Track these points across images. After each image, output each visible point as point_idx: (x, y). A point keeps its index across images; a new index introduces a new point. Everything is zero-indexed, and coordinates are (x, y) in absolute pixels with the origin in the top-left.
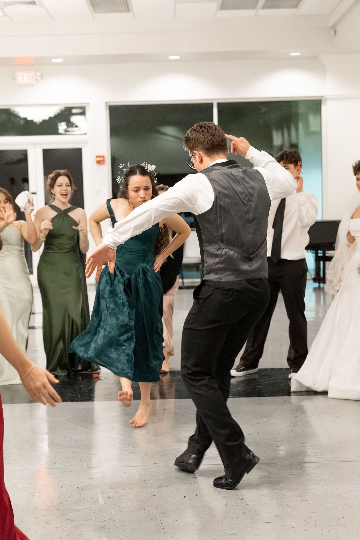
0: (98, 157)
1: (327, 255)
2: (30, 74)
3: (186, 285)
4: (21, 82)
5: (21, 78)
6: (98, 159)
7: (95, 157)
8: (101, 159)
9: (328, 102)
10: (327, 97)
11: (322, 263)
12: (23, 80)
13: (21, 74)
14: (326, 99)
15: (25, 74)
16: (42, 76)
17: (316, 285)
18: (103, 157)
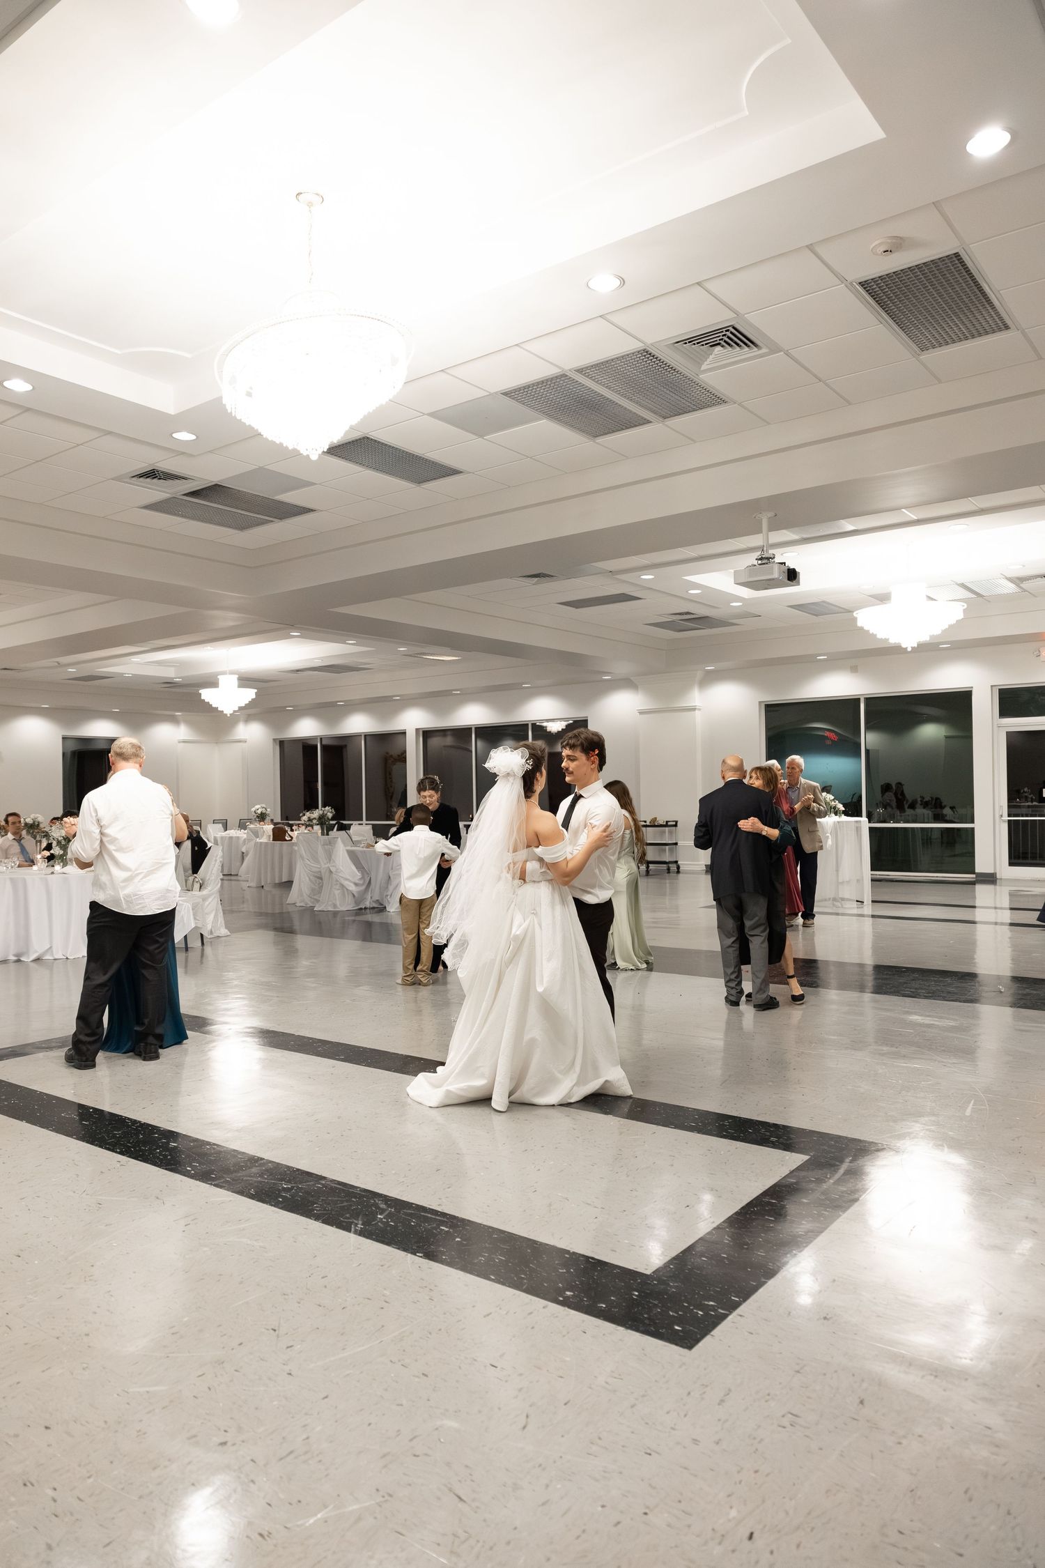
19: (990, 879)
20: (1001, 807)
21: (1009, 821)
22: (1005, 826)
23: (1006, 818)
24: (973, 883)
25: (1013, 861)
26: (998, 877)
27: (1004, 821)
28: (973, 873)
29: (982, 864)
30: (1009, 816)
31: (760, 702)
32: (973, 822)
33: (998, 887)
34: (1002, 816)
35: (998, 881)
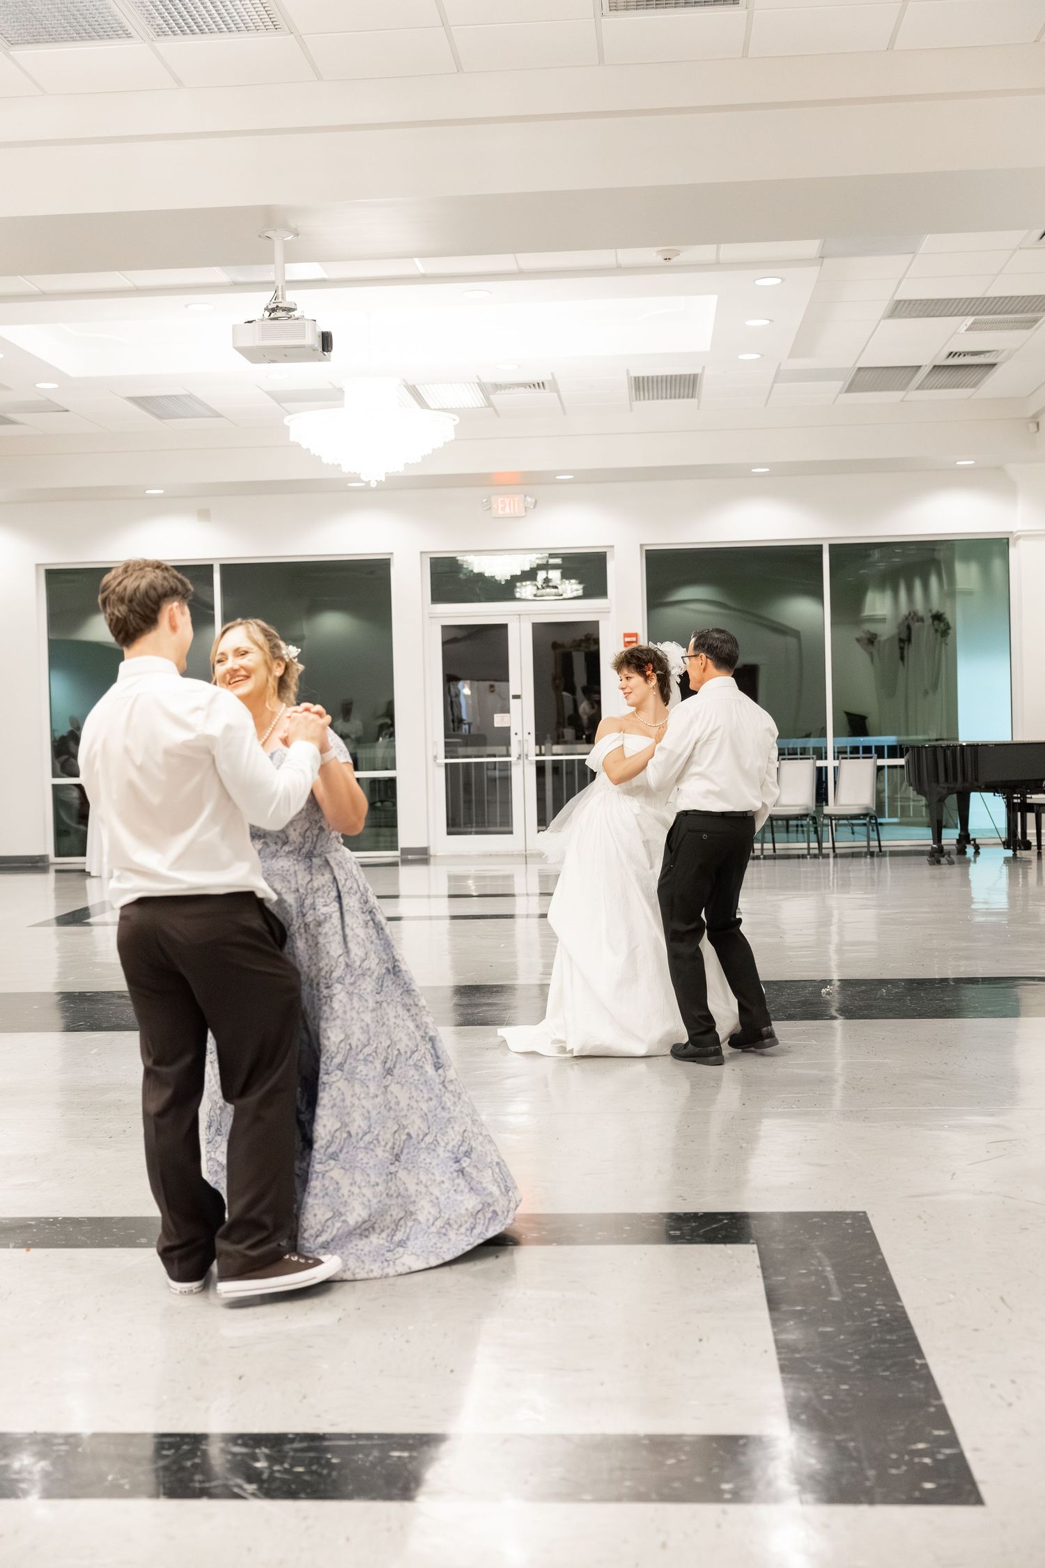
0: (626, 635)
1: (1029, 801)
2: (516, 499)
3: (778, 852)
4: (500, 512)
5: (500, 506)
6: (628, 639)
7: (622, 636)
8: (634, 639)
9: (1021, 542)
10: (1019, 533)
11: (1019, 814)
12: (503, 509)
13: (500, 499)
14: (1018, 538)
15: (507, 501)
16: (536, 502)
17: (1010, 853)
18: (636, 635)
19: (421, 856)
20: (435, 743)
21: (446, 764)
22: (443, 771)
23: (442, 761)
24: (395, 864)
25: (453, 830)
26: (432, 852)
27: (439, 765)
28: (393, 846)
29: (408, 835)
30: (446, 757)
31: (38, 565)
32: (393, 768)
33: (432, 868)
34: (435, 757)
35: (432, 860)
